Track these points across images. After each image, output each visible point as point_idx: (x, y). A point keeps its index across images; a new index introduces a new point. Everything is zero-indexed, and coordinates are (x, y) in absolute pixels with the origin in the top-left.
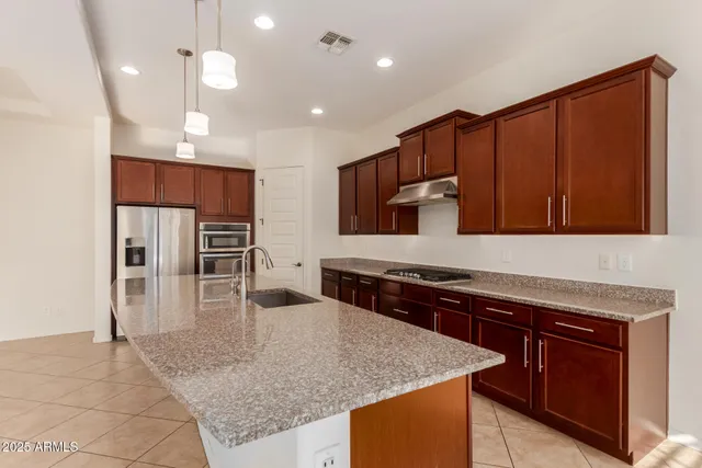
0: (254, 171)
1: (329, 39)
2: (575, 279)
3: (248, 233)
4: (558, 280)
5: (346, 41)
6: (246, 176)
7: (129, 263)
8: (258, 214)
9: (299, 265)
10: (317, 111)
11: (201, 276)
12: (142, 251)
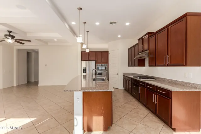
0: (108, 52)
1: (111, 23)
2: (178, 80)
3: (107, 66)
4: (174, 80)
5: (115, 23)
6: (106, 53)
7: (84, 72)
8: (109, 62)
9: (118, 74)
10: (119, 36)
11: (97, 75)
12: (86, 70)
